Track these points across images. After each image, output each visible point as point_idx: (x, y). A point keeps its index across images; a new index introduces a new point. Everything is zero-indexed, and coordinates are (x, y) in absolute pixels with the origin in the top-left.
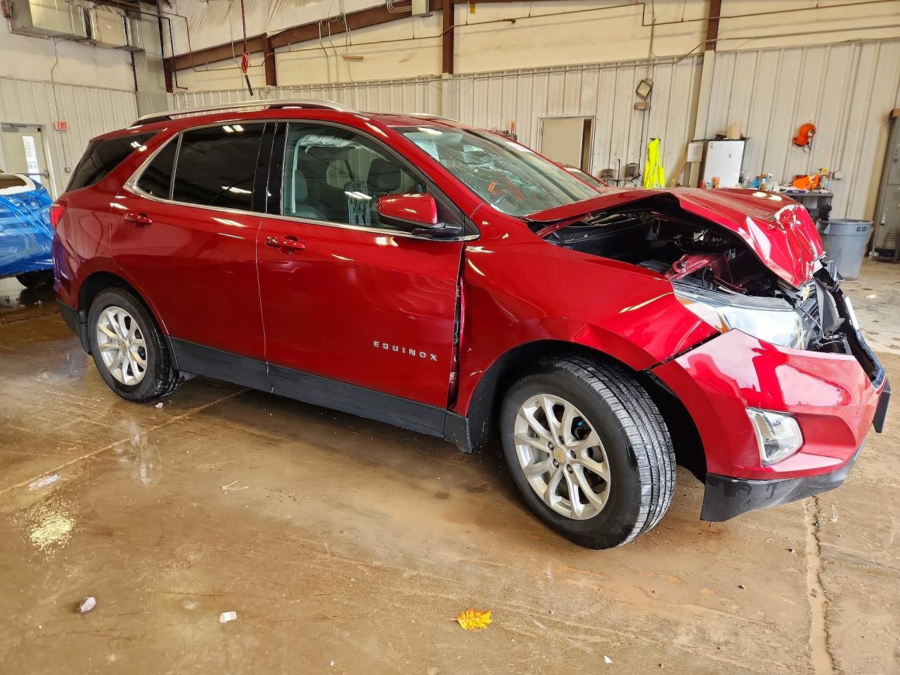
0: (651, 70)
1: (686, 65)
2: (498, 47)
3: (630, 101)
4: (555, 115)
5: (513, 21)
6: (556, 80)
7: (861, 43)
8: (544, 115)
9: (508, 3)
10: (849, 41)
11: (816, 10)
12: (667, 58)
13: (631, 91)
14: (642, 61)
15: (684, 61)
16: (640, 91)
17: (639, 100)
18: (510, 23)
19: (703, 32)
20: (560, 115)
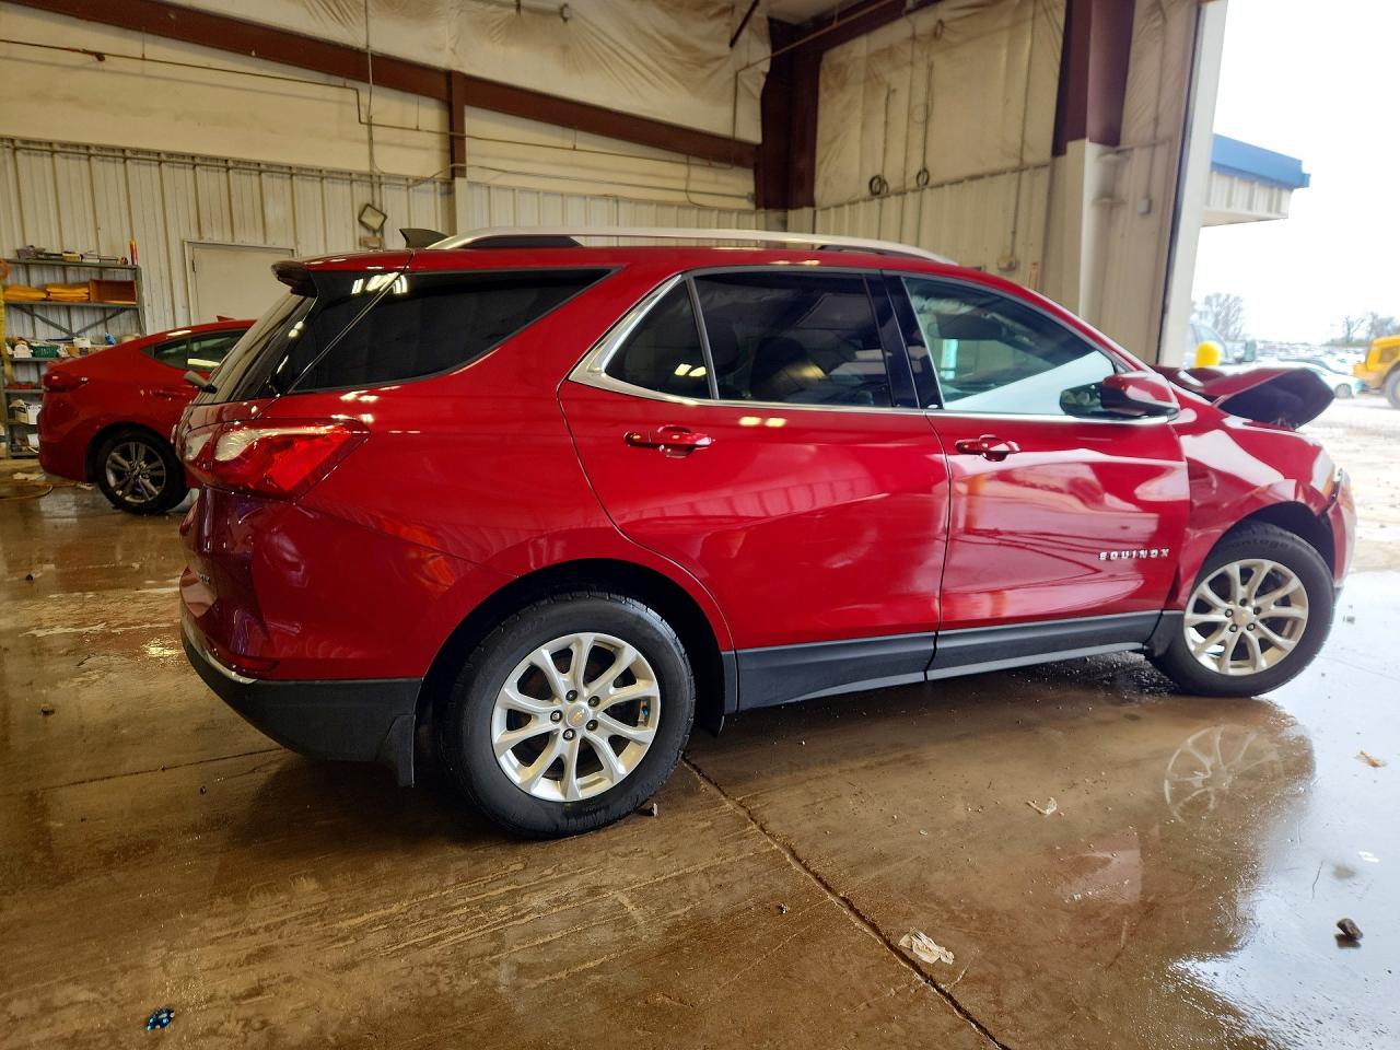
0: (377, 191)
1: (427, 191)
2: (71, 99)
3: (350, 234)
4: (217, 239)
5: (100, 57)
6: (211, 181)
7: (617, 199)
8: (195, 237)
9: (83, 22)
10: (605, 196)
11: (570, 152)
12: (399, 177)
13: (349, 218)
14: (361, 175)
15: (423, 186)
16: (364, 219)
17: (364, 233)
18: (95, 58)
19: (442, 150)
20: (228, 240)
